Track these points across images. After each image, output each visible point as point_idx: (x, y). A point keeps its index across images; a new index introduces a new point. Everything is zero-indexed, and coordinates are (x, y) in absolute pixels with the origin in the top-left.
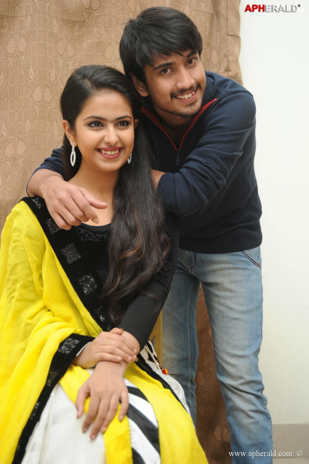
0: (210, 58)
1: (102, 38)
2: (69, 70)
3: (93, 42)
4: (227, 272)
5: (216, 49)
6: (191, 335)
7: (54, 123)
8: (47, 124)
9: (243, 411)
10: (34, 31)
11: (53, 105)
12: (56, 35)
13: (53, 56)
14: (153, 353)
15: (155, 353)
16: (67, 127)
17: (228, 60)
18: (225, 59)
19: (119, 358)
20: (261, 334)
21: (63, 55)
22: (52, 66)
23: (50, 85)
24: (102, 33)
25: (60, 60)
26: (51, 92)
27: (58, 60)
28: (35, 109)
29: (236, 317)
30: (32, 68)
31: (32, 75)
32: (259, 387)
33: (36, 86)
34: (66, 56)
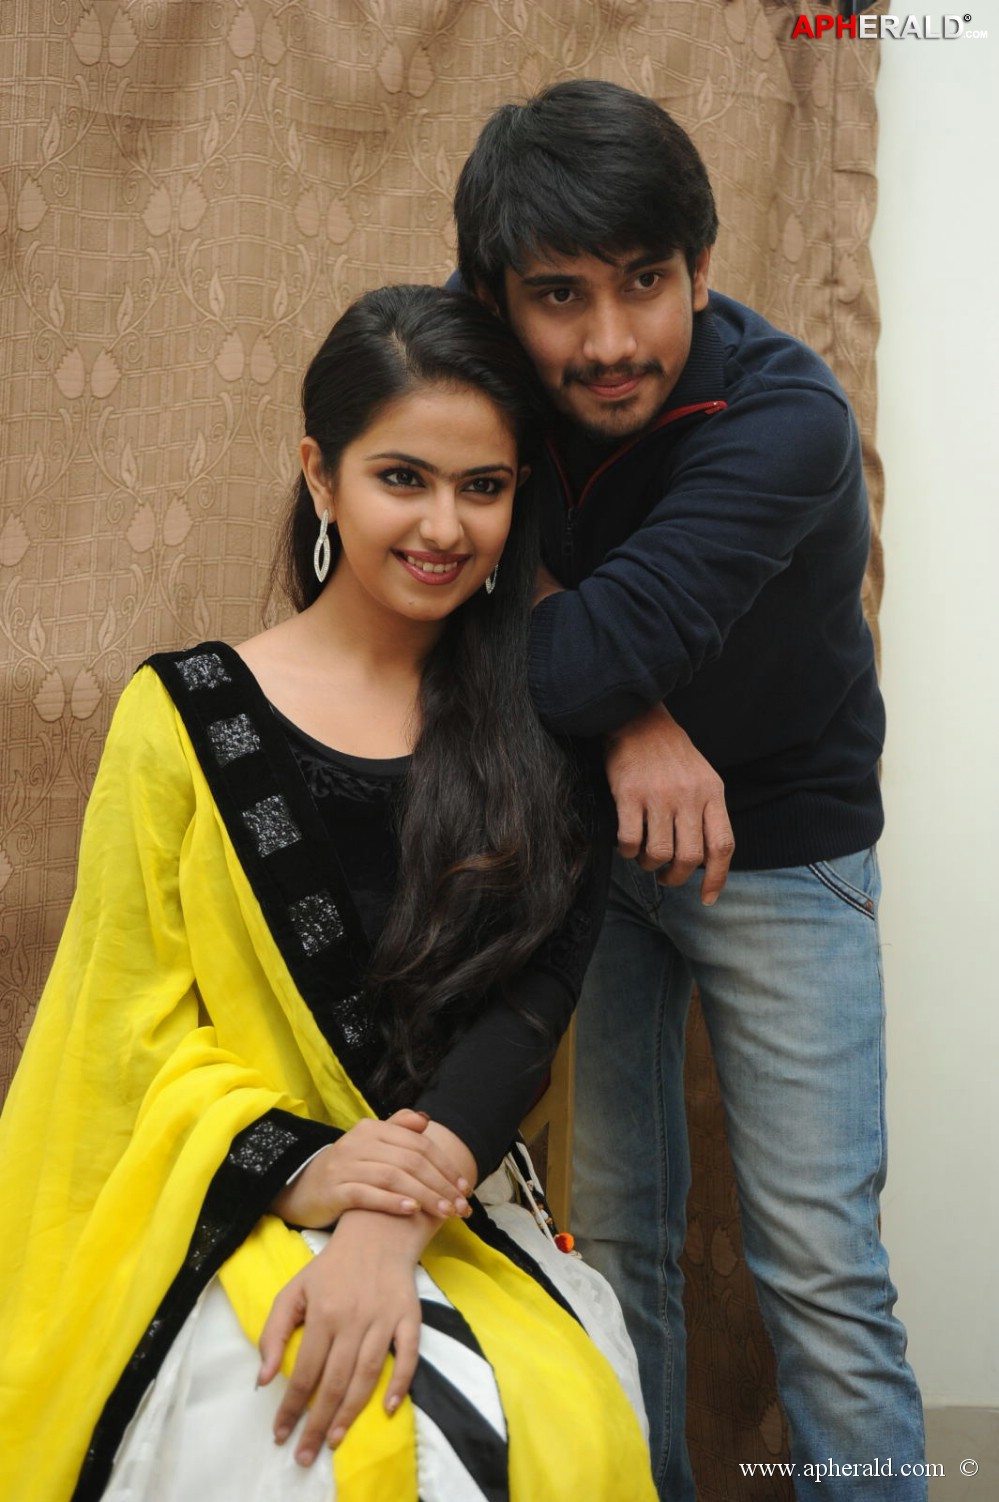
0: (781, 241)
1: (437, 183)
2: (331, 282)
3: (410, 197)
4: (762, 932)
5: (799, 213)
6: (663, 1119)
7: (278, 446)
8: (257, 449)
9: (832, 1376)
10: (227, 165)
11: (280, 389)
12: (296, 175)
13: (285, 241)
14: (530, 1182)
15: (535, 1181)
16: (314, 459)
17: (833, 248)
18: (825, 247)
19: (409, 1204)
20: (879, 1128)
21: (317, 235)
22: (281, 271)
23: (273, 328)
24: (439, 168)
25: (304, 252)
26: (273, 351)
27: (297, 254)
28: (223, 405)
29: (794, 1077)
30: (219, 277)
31: (217, 299)
32: (881, 1296)
33: (227, 334)
34: (325, 238)
